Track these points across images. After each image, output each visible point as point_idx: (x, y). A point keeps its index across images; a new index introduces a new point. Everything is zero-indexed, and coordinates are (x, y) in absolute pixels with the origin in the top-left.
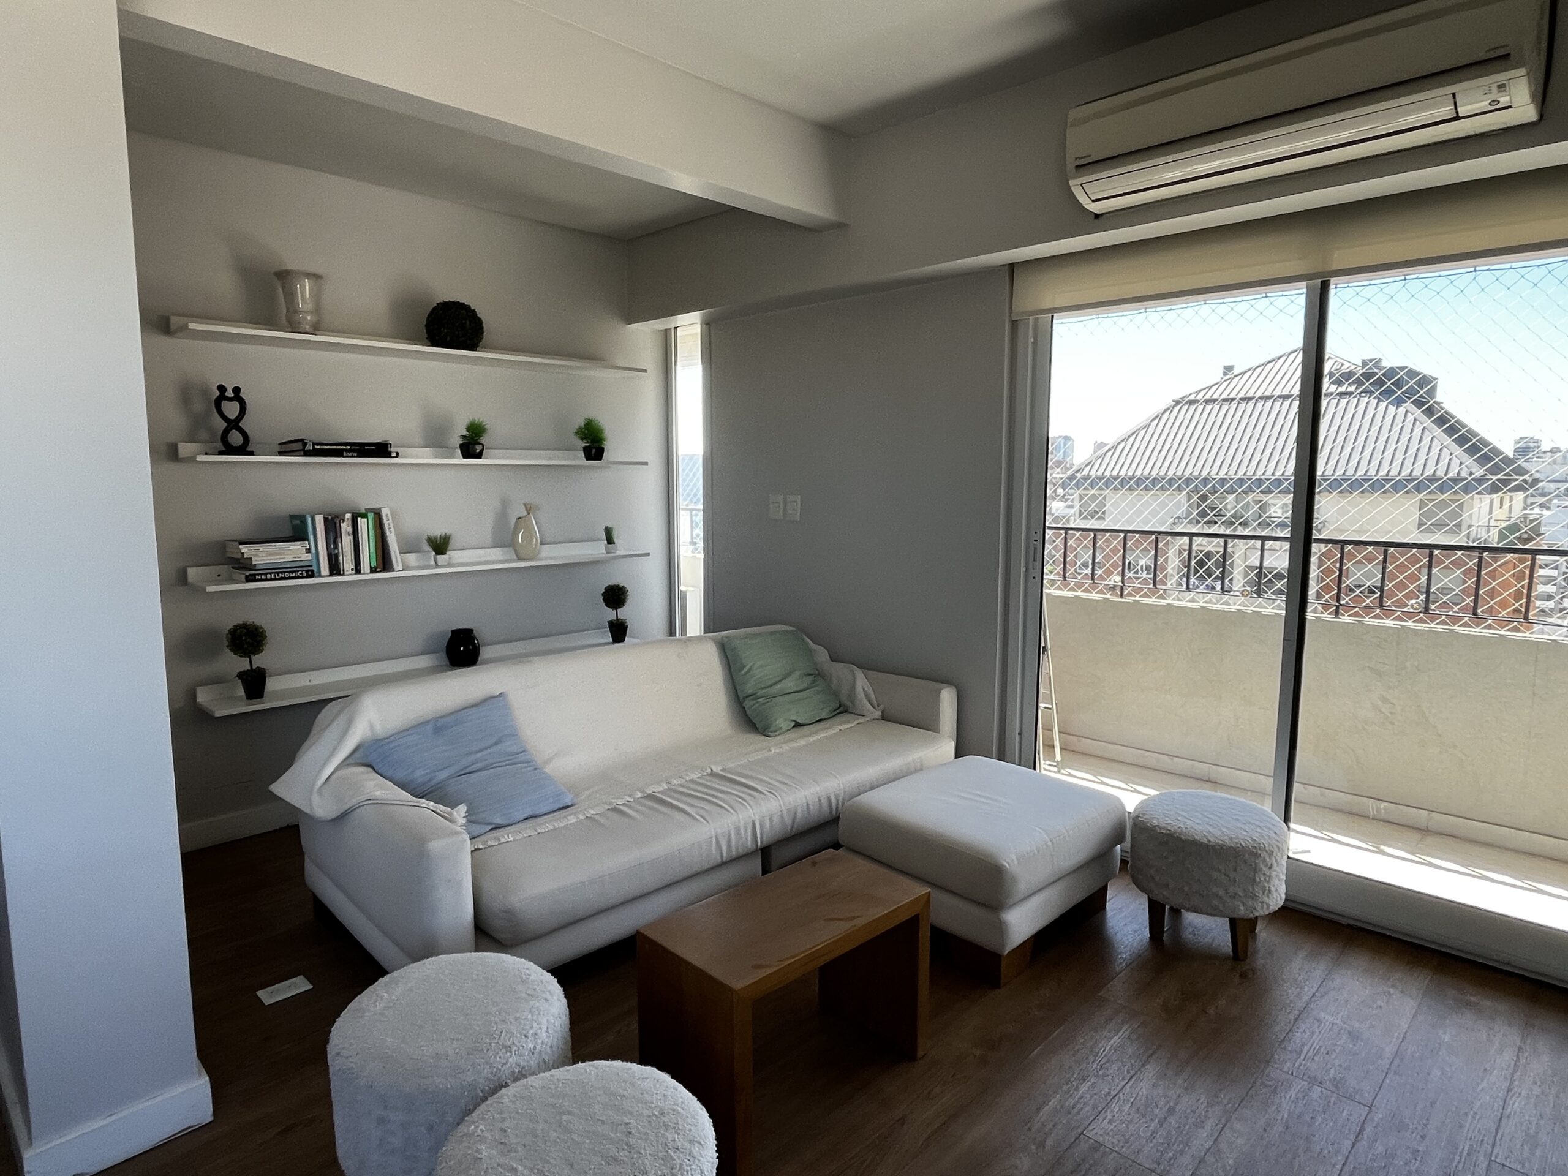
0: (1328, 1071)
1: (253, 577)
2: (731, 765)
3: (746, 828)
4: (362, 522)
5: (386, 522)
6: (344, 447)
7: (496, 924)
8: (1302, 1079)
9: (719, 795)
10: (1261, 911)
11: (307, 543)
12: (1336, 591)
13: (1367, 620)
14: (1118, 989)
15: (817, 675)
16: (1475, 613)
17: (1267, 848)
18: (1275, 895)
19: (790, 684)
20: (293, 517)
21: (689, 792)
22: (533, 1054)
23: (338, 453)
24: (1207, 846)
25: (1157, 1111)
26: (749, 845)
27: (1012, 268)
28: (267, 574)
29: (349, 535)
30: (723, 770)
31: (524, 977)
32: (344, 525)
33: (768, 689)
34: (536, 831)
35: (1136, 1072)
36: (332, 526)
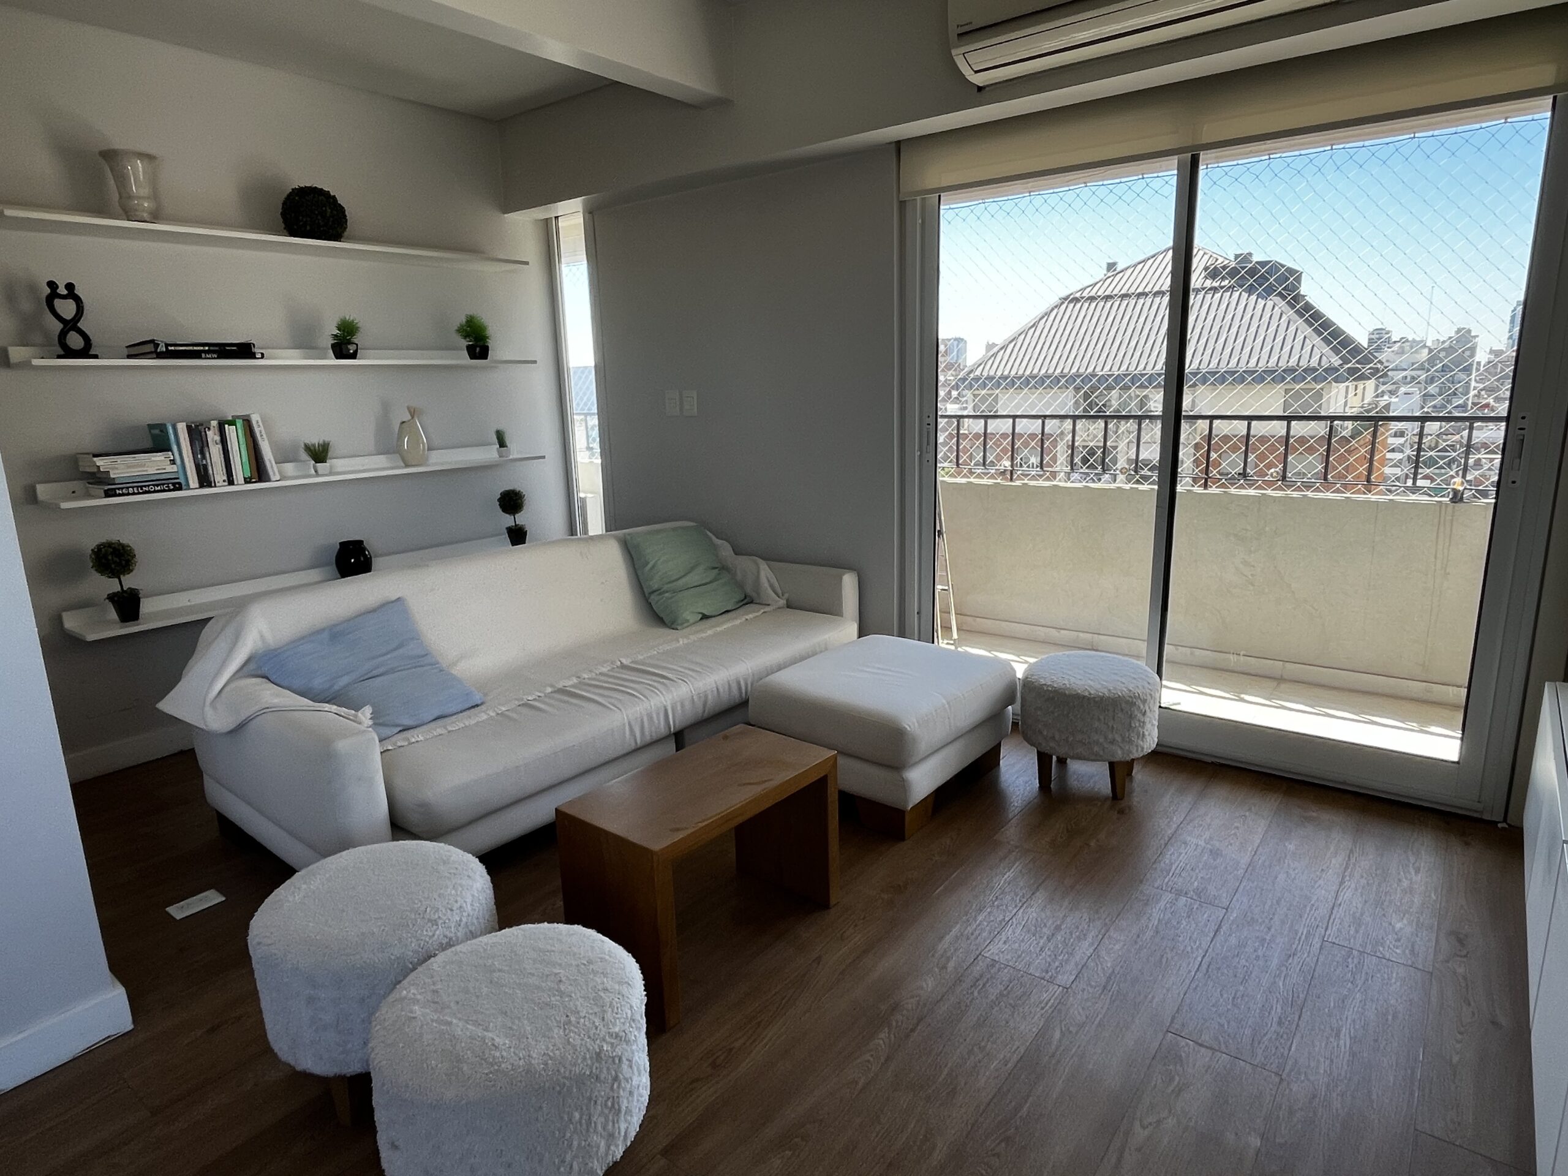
0: (1192, 884)
1: (113, 492)
2: (640, 657)
3: (658, 714)
4: (230, 430)
5: (257, 430)
6: (202, 348)
7: (413, 819)
8: (1171, 892)
9: (632, 685)
10: (1136, 755)
11: (170, 453)
12: (1205, 465)
13: (1233, 490)
14: (1012, 832)
15: (723, 568)
16: (1325, 479)
17: (1142, 698)
18: (1148, 738)
19: (694, 578)
20: (151, 427)
21: (601, 684)
22: (459, 925)
23: (196, 355)
24: (1089, 699)
25: (1045, 930)
26: (663, 730)
27: (898, 146)
28: (128, 488)
29: (217, 444)
30: (632, 662)
31: (445, 858)
32: (210, 434)
33: (675, 583)
34: (447, 729)
35: (1027, 900)
36: (197, 434)
